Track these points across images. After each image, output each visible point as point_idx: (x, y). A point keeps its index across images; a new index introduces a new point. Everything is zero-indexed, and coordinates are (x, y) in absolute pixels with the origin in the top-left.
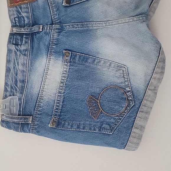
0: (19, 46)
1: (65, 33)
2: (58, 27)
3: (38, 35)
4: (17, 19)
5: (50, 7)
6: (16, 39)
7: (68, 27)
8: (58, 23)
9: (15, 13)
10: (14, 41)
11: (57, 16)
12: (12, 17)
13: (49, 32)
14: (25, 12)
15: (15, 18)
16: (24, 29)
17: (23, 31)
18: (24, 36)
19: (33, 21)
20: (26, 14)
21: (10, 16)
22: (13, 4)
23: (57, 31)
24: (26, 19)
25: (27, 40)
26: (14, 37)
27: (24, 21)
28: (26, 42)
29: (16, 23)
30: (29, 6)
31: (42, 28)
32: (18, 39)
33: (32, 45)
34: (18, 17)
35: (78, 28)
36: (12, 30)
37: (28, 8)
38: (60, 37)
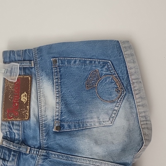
0: (6, 162)
1: (50, 161)
2: (44, 154)
3: (24, 156)
4: (8, 133)
5: (40, 130)
6: (4, 153)
7: (53, 156)
8: (45, 147)
9: (7, 128)
10: (2, 156)
11: (45, 142)
12: (4, 131)
13: (35, 157)
14: (16, 129)
15: (6, 132)
16: (13, 146)
17: (12, 147)
18: (12, 153)
19: (23, 138)
20: (17, 131)
21: (2, 130)
22: (6, 119)
23: (43, 157)
24: (16, 135)
25: (14, 158)
26: (3, 150)
27: (15, 135)
28: (13, 160)
29: (7, 135)
30: (21, 124)
31: (29, 151)
32: (6, 154)
33: (18, 163)
34: (10, 132)
35: (62, 160)
36: (2, 143)
37: (20, 126)
38: (45, 164)
